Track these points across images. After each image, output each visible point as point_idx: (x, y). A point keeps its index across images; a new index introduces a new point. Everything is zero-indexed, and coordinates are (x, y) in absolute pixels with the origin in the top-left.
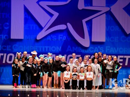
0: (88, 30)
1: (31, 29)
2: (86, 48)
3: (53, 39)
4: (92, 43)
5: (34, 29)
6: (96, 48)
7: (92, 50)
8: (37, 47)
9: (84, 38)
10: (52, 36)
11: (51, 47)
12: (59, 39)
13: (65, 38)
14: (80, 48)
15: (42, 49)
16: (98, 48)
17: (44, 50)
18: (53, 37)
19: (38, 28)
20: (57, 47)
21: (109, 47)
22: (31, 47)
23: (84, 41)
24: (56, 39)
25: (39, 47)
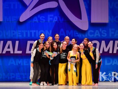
0: (86, 8)
1: (12, 7)
2: (84, 32)
3: (40, 20)
4: (92, 25)
5: (16, 8)
6: (97, 31)
7: (91, 33)
8: (20, 31)
9: (81, 19)
10: (39, 16)
11: (38, 31)
12: (49, 21)
13: (56, 19)
14: (76, 32)
15: (27, 34)
16: (99, 30)
17: (29, 35)
18: (41, 19)
19: (21, 7)
20: (46, 31)
21: (114, 29)
22: (12, 31)
23: (81, 22)
24: (44, 21)
25: (23, 31)
